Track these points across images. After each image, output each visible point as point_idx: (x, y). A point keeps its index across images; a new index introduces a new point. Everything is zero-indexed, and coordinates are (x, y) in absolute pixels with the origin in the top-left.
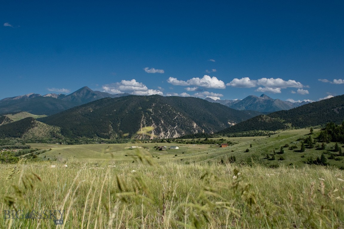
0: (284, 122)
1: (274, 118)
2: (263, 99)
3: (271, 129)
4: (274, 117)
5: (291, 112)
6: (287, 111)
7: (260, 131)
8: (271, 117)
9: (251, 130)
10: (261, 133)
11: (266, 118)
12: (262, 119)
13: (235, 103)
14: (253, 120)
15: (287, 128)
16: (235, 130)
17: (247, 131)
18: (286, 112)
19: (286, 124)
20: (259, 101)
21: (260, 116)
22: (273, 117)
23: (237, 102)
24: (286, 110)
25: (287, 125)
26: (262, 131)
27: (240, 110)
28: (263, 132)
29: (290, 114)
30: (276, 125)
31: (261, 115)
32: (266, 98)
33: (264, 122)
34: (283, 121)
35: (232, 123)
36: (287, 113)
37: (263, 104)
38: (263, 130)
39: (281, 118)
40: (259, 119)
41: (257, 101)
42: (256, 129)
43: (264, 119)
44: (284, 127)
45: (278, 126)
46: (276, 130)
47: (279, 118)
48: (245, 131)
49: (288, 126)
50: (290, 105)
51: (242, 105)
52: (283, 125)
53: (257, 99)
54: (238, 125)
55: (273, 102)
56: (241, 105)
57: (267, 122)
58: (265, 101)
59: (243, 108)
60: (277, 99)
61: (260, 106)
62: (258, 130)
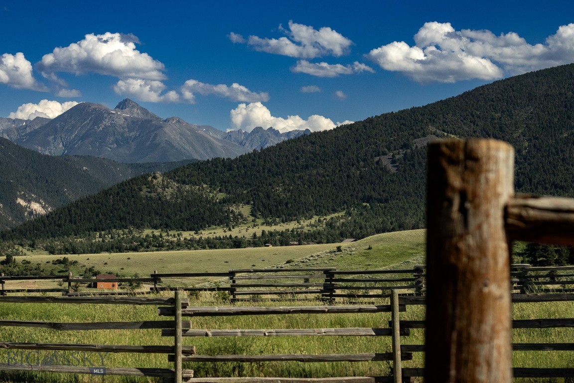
0: (224, 201)
1: (187, 187)
2: (125, 118)
3: (185, 223)
4: (190, 182)
5: (244, 166)
6: (232, 161)
7: (147, 232)
8: (178, 182)
9: (115, 227)
10: (154, 236)
11: (164, 187)
12: (152, 188)
13: (28, 130)
14: (121, 193)
15: (238, 219)
16: (59, 226)
17: (103, 230)
18: (227, 165)
19: (233, 208)
20: (113, 125)
21: (145, 177)
22: (184, 183)
23: (37, 127)
24: (229, 159)
25: (236, 211)
26: (157, 233)
27: (47, 153)
28: (161, 236)
29: (243, 171)
30: (202, 211)
31: (149, 175)
32: (137, 114)
33: (160, 199)
34: (221, 196)
35: (29, 201)
36: (230, 169)
37: (127, 135)
38: (156, 228)
39: (212, 185)
40: (141, 190)
41: (107, 122)
42: (133, 223)
43: (160, 190)
44: (228, 218)
45: (207, 213)
46: (202, 227)
47: (205, 186)
48: (96, 230)
49: (240, 214)
50: (216, 139)
51: (55, 139)
52: (225, 209)
53: (105, 115)
54: (69, 211)
55: (161, 127)
56: (51, 138)
57: (168, 198)
58: (133, 122)
59: (55, 148)
60: (173, 119)
61: (116, 141)
62: (139, 227)
